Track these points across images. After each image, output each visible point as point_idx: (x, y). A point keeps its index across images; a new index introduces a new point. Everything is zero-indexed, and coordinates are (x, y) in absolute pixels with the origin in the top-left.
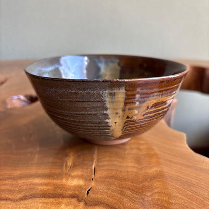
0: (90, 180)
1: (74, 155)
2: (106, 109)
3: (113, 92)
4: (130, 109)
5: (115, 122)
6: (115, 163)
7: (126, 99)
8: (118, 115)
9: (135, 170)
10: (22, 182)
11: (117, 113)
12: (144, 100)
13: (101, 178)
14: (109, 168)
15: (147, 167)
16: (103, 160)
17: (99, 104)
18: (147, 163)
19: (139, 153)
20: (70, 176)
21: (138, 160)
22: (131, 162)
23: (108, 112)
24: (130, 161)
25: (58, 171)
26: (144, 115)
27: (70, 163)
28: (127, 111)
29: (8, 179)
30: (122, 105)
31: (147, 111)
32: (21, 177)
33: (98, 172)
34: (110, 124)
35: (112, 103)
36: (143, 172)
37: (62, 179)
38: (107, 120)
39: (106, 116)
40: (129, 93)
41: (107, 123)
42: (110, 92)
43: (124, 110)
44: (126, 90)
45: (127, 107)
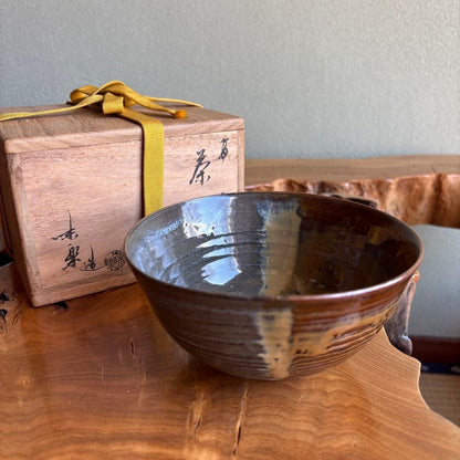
0: (229, 455)
1: (205, 398)
2: (260, 338)
3: (270, 314)
4: (301, 340)
5: (276, 359)
6: (277, 421)
7: (294, 326)
8: (280, 348)
9: (310, 439)
10: (116, 448)
11: (279, 345)
12: (326, 326)
13: (247, 452)
14: (265, 432)
15: (333, 434)
16: (256, 412)
17: (247, 331)
18: (334, 425)
19: (323, 403)
20: (196, 442)
21: (318, 418)
22: (306, 421)
23: (262, 342)
24: (304, 418)
25: (176, 431)
26: (329, 347)
27: (197, 416)
28: (296, 343)
29: (94, 440)
30: (287, 334)
31: (334, 341)
32: (114, 438)
33: (245, 438)
34: (267, 362)
35: (270, 329)
36: (325, 445)
37: (181, 447)
38: (261, 355)
39: (260, 349)
40: (300, 317)
41: (261, 359)
42: (265, 313)
43: (291, 341)
44: (293, 312)
45: (297, 336)
